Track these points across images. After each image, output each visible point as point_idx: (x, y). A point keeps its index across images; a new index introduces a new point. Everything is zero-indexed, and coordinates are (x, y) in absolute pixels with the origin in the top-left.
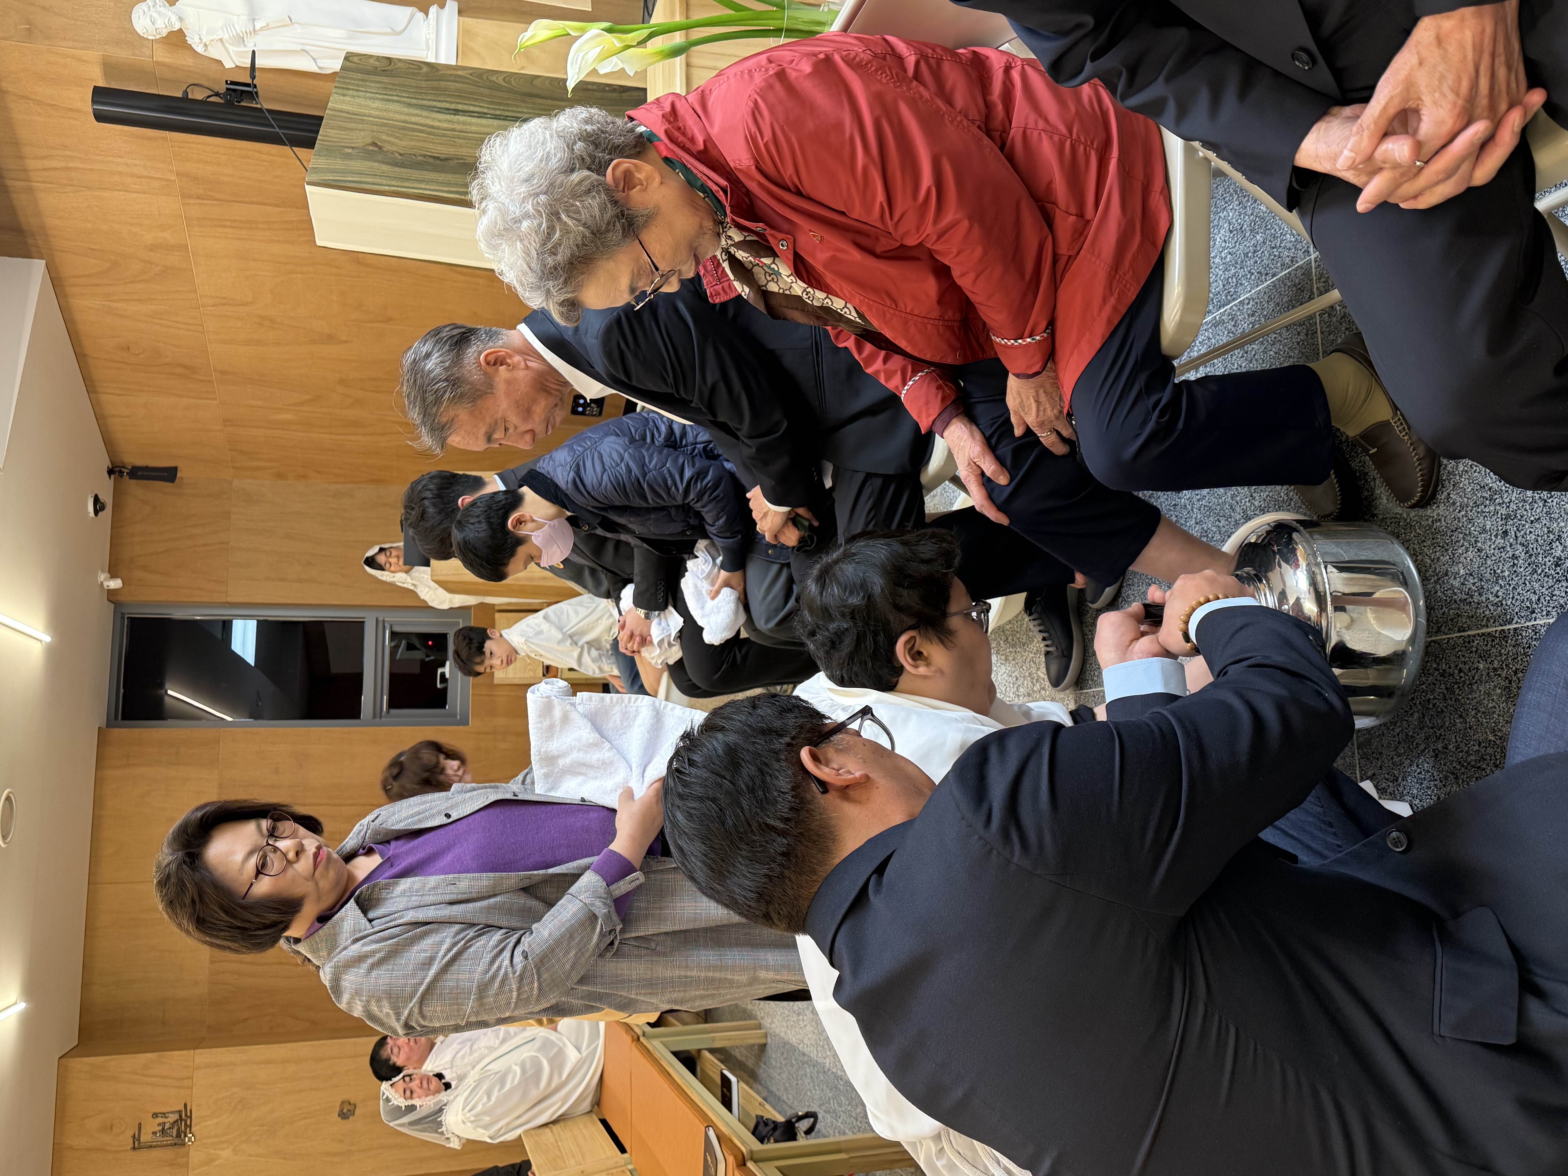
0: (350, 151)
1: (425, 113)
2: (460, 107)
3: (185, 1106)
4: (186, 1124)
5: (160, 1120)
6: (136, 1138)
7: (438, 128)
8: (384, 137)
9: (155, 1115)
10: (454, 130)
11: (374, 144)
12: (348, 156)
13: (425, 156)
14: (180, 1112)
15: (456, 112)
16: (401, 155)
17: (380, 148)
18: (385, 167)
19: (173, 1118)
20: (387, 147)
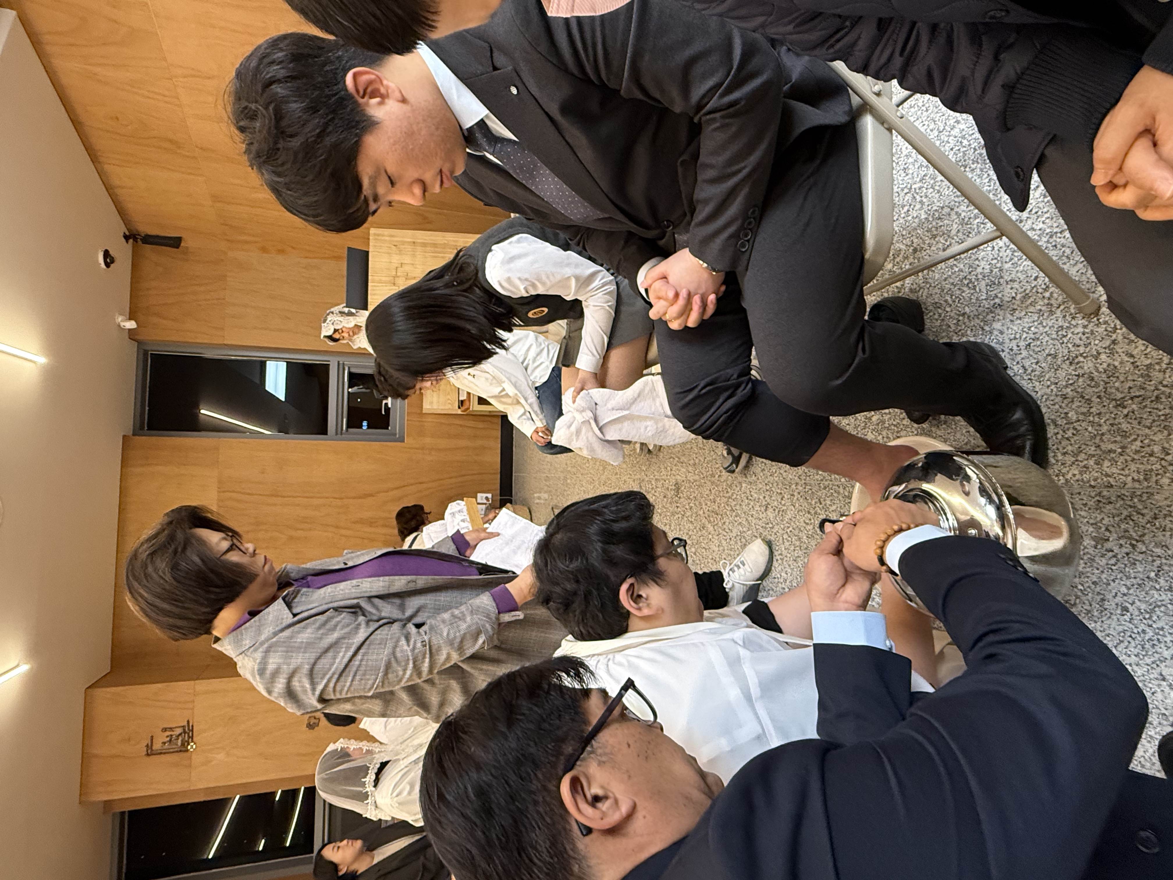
3: (188, 722)
4: (189, 737)
5: (168, 733)
6: (149, 747)
9: (165, 730)
14: (183, 726)
19: (179, 731)
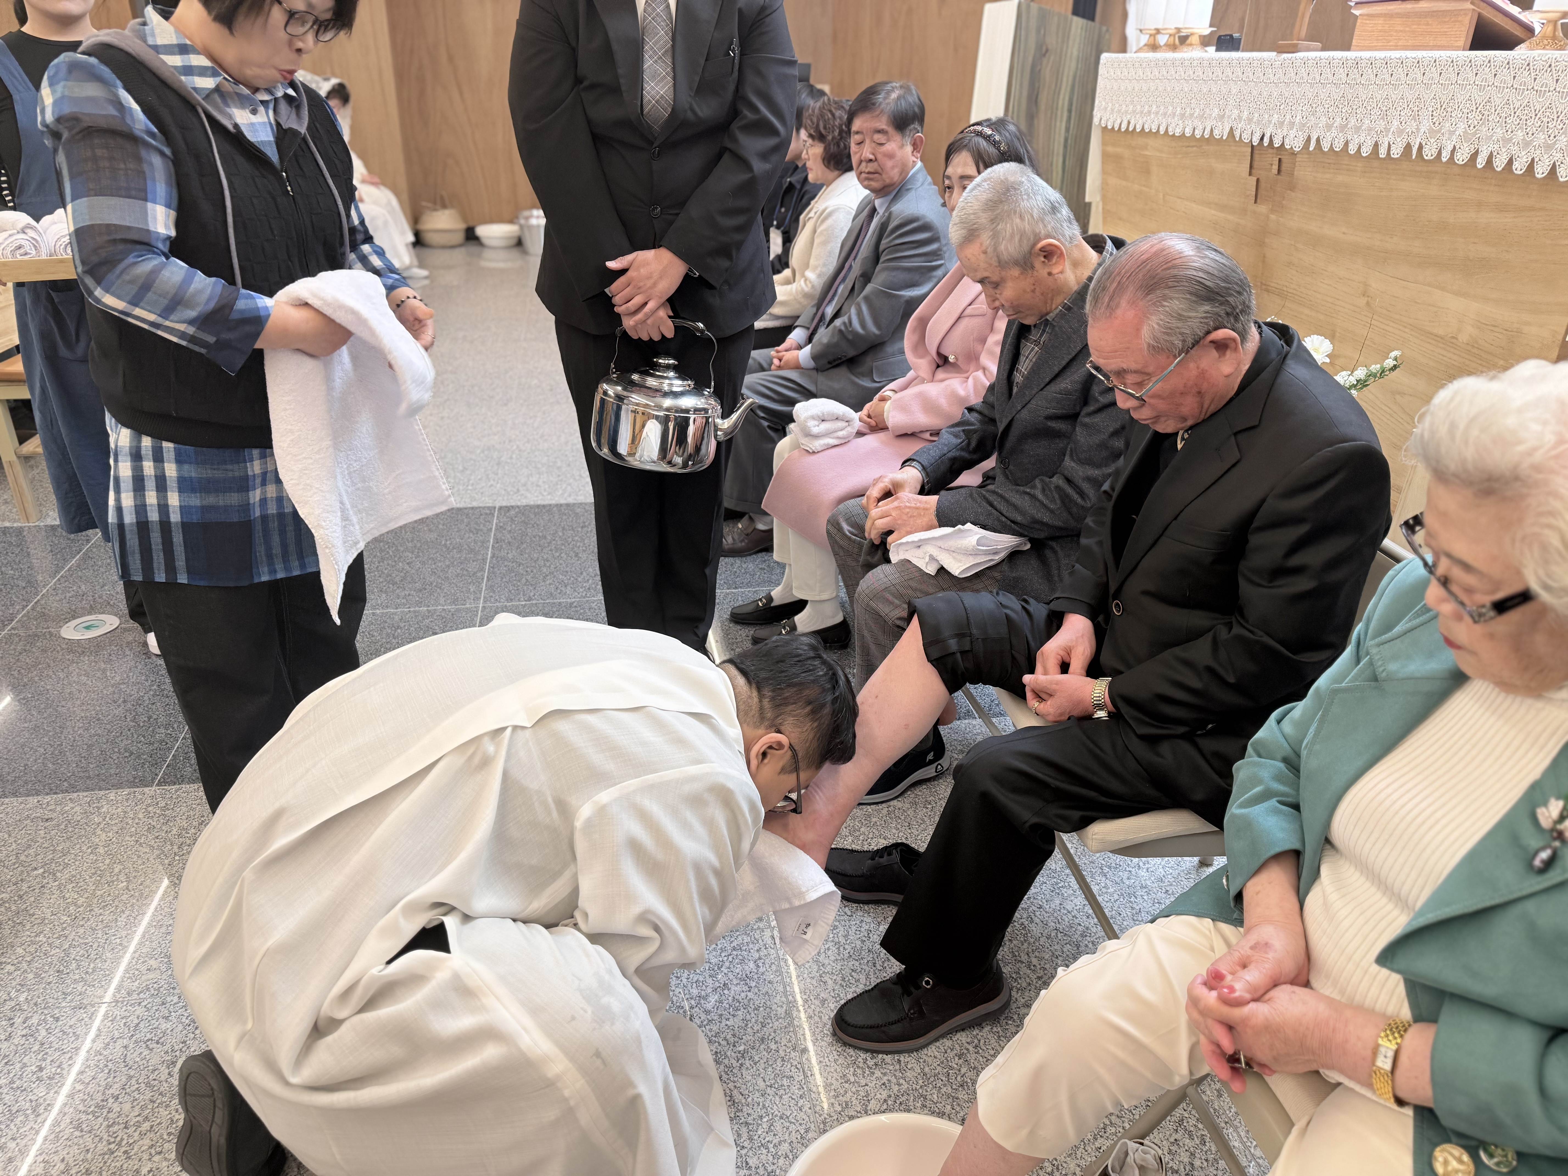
0: (1042, 32)
1: (1069, 89)
2: (1073, 114)
7: (1058, 98)
8: (1052, 58)
10: (1057, 109)
11: (1047, 51)
12: (1038, 31)
13: (1039, 88)
15: (1070, 111)
16: (1040, 71)
17: (1044, 55)
18: (1030, 59)
20: (1045, 61)
